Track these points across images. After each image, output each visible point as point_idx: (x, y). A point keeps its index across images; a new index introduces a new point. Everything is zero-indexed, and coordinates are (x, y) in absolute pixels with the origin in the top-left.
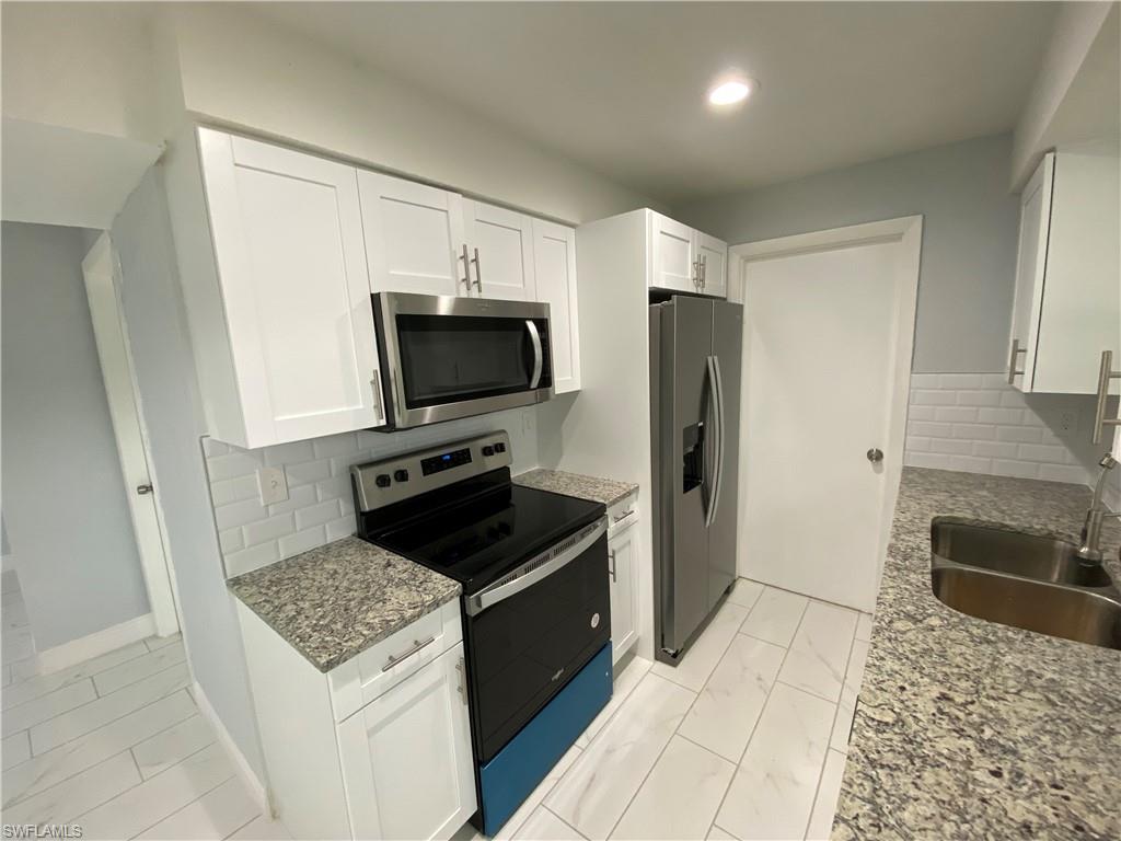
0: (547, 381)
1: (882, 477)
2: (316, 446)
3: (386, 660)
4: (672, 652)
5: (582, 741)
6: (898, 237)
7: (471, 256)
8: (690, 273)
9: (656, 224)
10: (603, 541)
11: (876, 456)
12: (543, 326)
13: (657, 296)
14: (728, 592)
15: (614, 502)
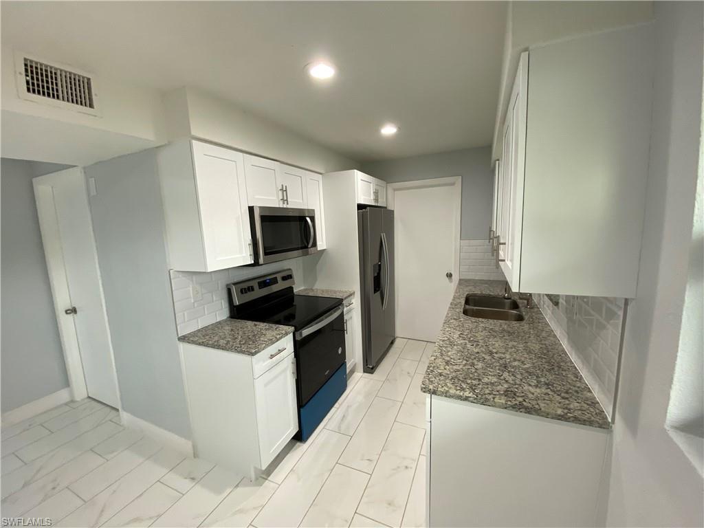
0: (315, 244)
1: (452, 284)
2: (213, 275)
3: (269, 356)
4: (371, 367)
5: (337, 405)
6: (453, 184)
7: (284, 189)
8: (372, 197)
9: (359, 176)
10: (342, 315)
11: (449, 276)
12: (313, 219)
13: (360, 207)
14: (392, 343)
15: (346, 298)
